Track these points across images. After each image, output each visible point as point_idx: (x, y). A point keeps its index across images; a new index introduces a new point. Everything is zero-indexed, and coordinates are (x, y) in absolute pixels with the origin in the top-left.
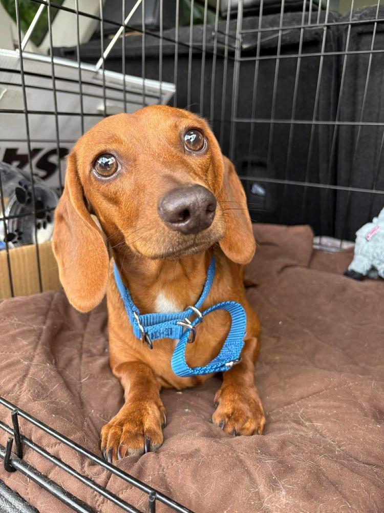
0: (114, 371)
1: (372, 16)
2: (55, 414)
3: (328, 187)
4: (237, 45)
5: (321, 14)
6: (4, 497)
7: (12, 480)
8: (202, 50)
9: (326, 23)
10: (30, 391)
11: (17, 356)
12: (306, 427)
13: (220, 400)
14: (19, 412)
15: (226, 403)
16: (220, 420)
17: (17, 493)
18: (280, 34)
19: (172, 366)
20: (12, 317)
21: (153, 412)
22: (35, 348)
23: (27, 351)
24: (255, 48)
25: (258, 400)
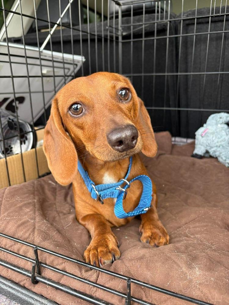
0: (80, 221)
1: (193, 15)
2: (59, 247)
3: (177, 109)
4: (120, 33)
5: (166, 15)
6: (34, 298)
7: (37, 288)
8: (102, 37)
9: (169, 19)
10: (39, 236)
11: (25, 218)
12: (192, 238)
13: (143, 230)
14: (38, 248)
15: (147, 231)
16: (146, 240)
17: (42, 295)
18: (143, 26)
19: (115, 213)
20: (16, 197)
21: (112, 240)
22: (35, 213)
23: (30, 215)
24: (130, 35)
25: (163, 227)
